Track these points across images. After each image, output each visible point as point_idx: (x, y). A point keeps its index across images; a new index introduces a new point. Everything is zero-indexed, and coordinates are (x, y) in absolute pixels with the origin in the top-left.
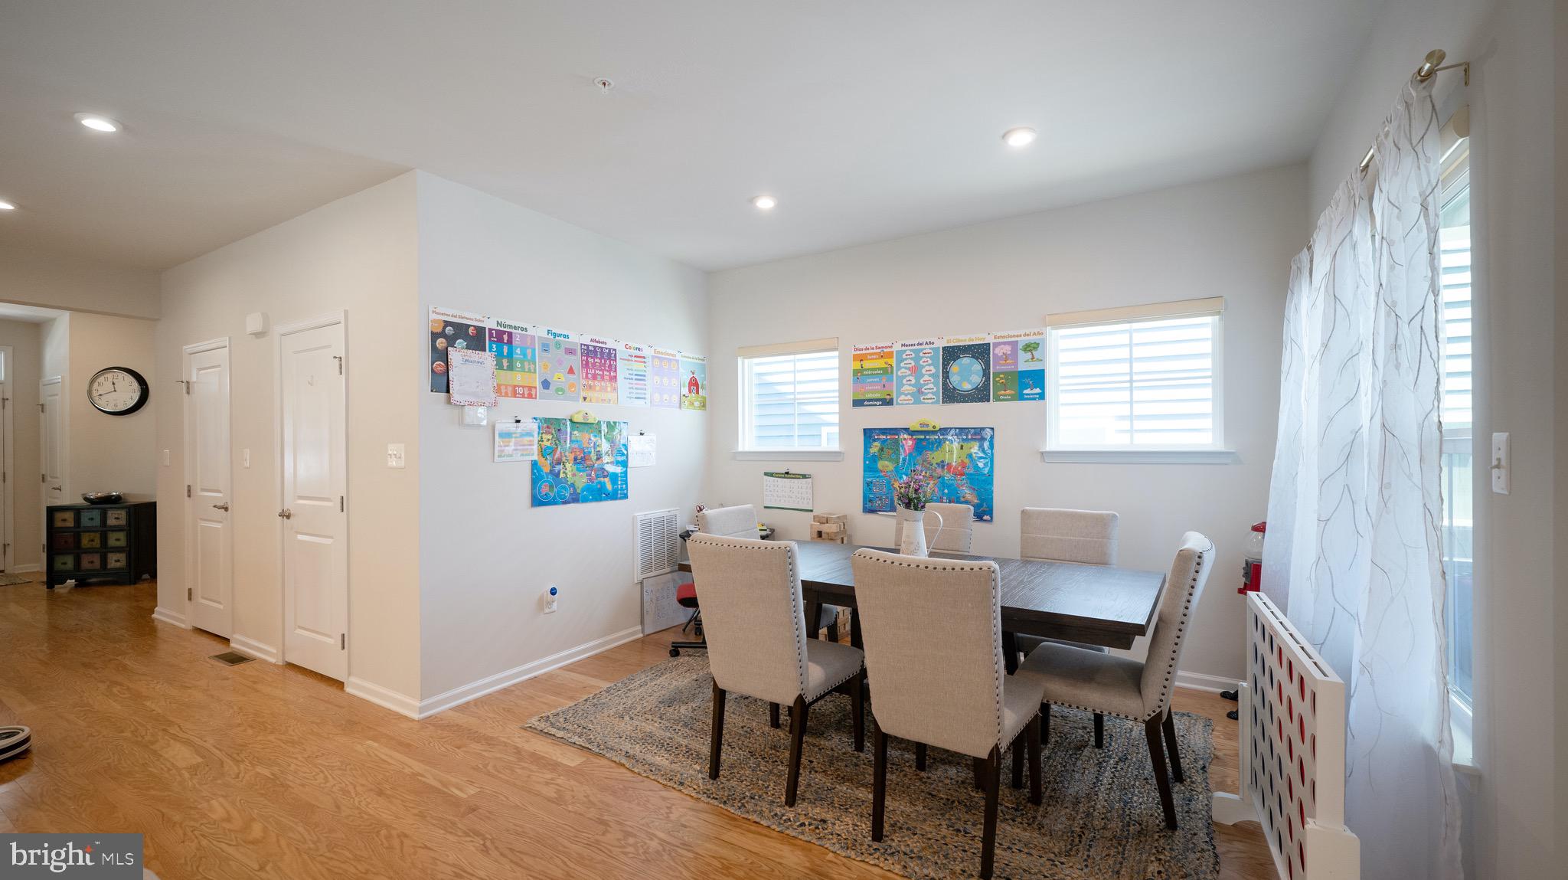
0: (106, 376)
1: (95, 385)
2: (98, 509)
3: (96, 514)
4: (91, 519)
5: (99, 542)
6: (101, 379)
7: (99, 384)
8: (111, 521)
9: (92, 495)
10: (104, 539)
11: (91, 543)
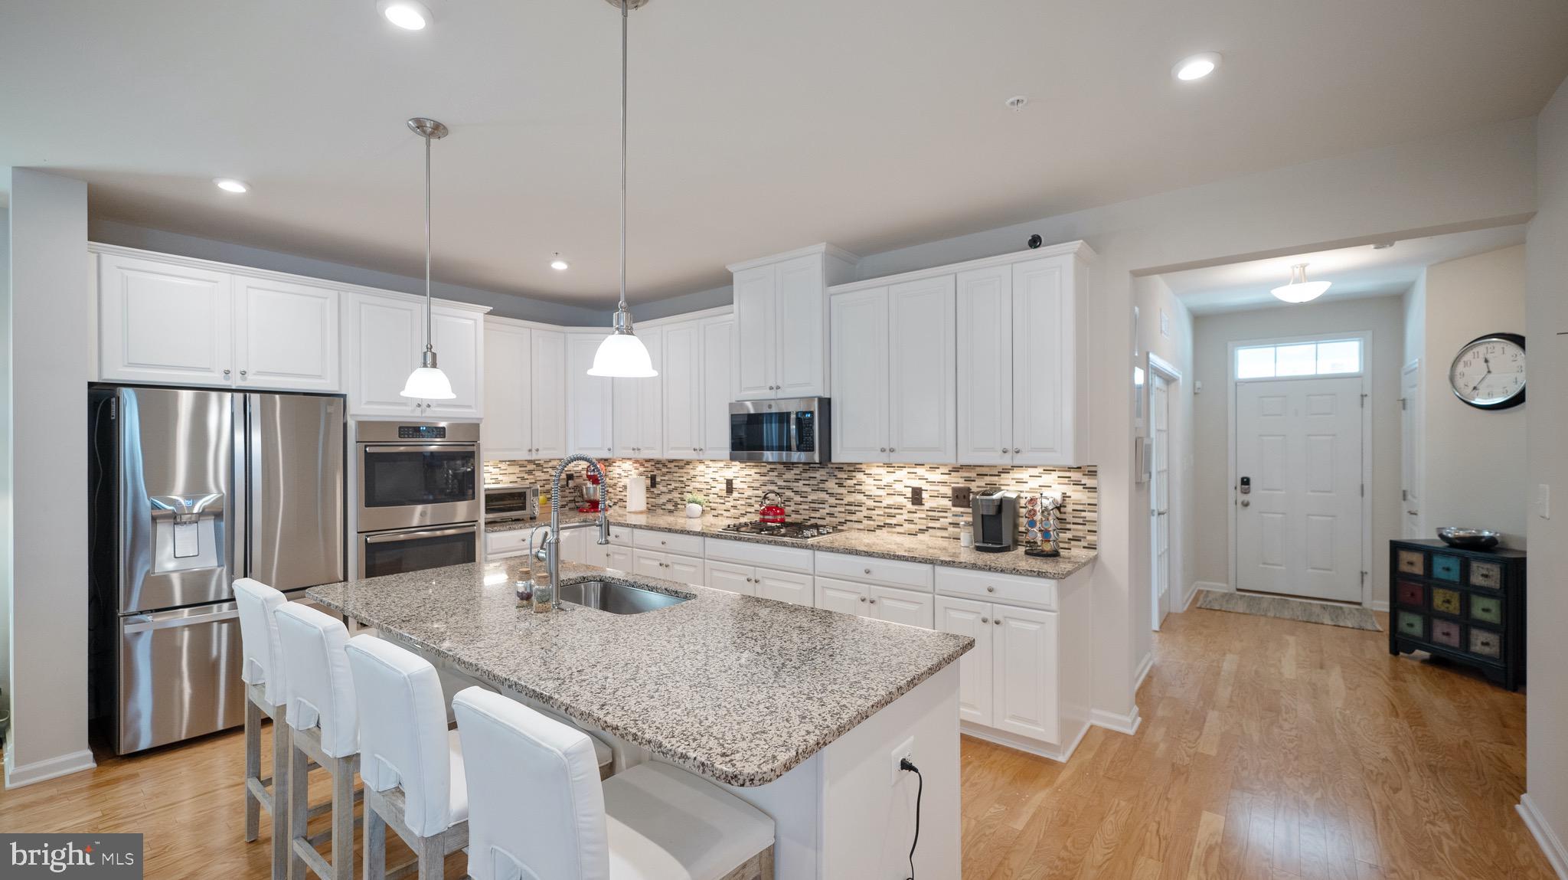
0: (1475, 350)
1: (1460, 368)
2: (1458, 556)
3: (1454, 564)
4: (1446, 568)
5: (1458, 605)
6: (1469, 356)
7: (1466, 364)
8: (1476, 579)
9: (1452, 532)
10: (1466, 605)
11: (1447, 605)
